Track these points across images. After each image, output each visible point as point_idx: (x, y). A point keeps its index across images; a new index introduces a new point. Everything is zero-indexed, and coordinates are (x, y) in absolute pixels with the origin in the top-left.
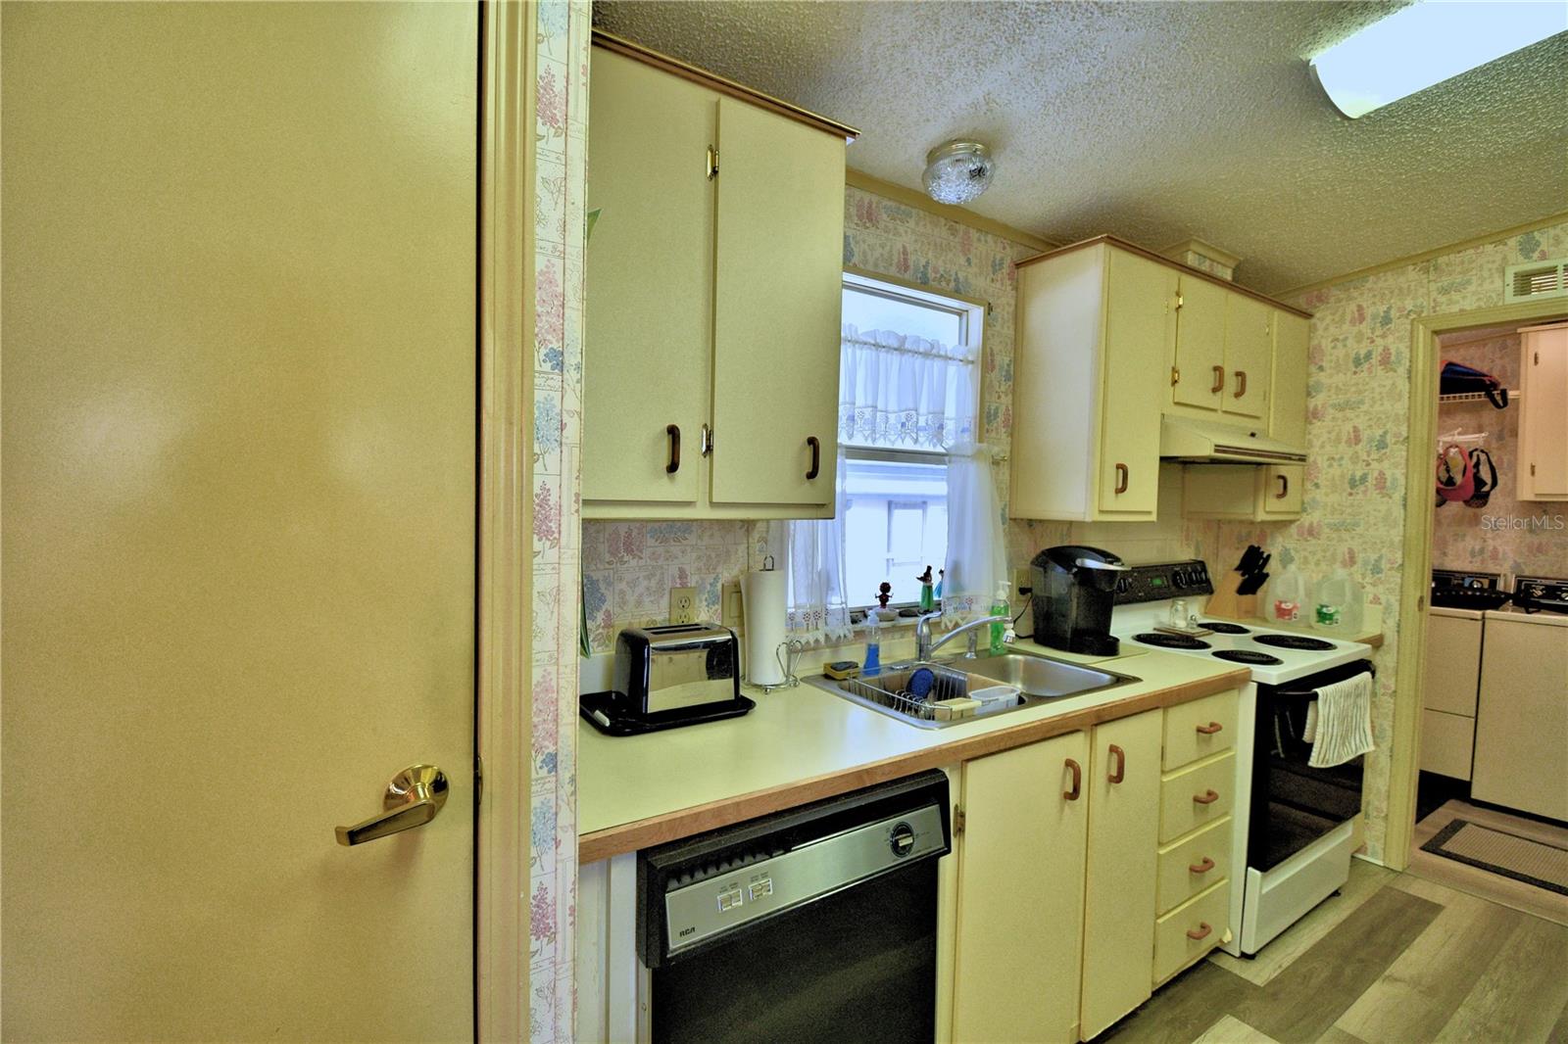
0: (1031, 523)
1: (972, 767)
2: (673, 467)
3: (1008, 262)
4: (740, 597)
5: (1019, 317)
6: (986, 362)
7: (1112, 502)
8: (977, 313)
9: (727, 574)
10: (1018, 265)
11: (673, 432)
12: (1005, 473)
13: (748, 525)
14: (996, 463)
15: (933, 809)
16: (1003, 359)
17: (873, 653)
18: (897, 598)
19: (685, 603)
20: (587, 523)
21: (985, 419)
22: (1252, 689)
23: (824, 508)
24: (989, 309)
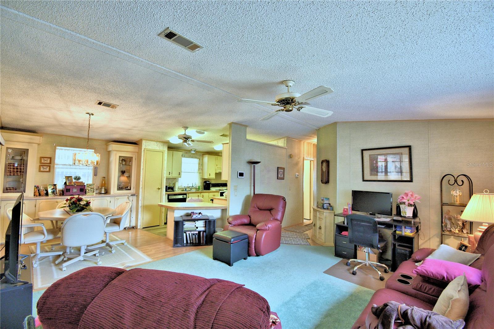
0: (205, 179)
1: (189, 194)
2: (170, 174)
3: (201, 155)
4: (174, 184)
5: (203, 160)
6: (199, 164)
7: (209, 177)
8: (198, 159)
9: (173, 182)
10: (203, 155)
11: (170, 172)
12: (201, 174)
13: (175, 178)
14: (200, 173)
15: (186, 195)
16: (201, 164)
17: (186, 189)
18: (189, 186)
19: (170, 184)
20: (166, 178)
21: (199, 169)
22: (220, 193)
23: (180, 177)
24: (199, 159)
